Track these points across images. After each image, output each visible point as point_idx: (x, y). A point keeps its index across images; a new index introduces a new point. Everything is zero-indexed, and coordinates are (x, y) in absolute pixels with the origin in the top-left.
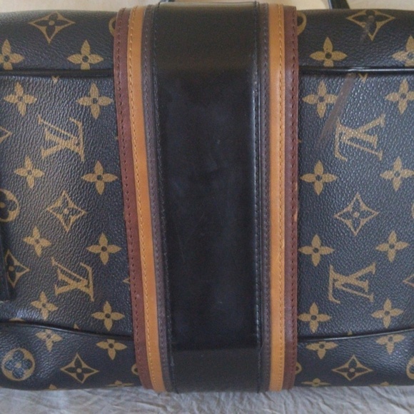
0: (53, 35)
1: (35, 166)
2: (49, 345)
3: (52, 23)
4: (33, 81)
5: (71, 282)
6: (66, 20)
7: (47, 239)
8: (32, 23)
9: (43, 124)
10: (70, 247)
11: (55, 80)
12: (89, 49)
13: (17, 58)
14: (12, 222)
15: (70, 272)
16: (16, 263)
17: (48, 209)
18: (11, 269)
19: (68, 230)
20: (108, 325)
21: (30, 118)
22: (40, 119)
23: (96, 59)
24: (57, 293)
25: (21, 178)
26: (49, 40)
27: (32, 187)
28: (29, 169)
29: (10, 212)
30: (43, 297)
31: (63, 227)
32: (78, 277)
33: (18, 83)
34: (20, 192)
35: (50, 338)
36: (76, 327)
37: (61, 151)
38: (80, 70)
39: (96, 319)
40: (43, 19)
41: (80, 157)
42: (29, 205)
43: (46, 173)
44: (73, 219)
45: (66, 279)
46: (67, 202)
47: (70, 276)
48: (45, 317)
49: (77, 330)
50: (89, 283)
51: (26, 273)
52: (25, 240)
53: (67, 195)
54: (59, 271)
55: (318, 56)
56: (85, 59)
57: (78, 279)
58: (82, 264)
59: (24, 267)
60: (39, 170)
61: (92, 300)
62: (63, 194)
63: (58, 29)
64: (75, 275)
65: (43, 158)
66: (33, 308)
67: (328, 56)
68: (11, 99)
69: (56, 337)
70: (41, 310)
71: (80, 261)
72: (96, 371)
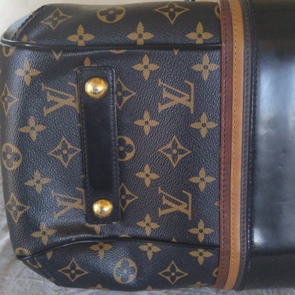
0: (175, 18)
1: (152, 118)
2: (150, 255)
3: (172, 10)
4: (158, 53)
5: (174, 205)
6: (181, 7)
7: (156, 173)
8: (157, 10)
9: (162, 86)
10: (175, 178)
11: (176, 52)
12: (202, 28)
13: (148, 36)
14: (128, 161)
15: (173, 198)
16: (128, 192)
17: (159, 150)
18: (123, 197)
19: (175, 166)
20: (201, 238)
21: (152, 81)
22: (160, 81)
23: (208, 36)
24: (160, 215)
25: (139, 128)
26: (172, 22)
27: (147, 134)
28: (146, 120)
29: (127, 153)
30: (148, 218)
31: (171, 163)
32: (180, 201)
33: (146, 55)
34: (137, 138)
35: (151, 250)
36: (174, 240)
37: (175, 106)
38: (195, 44)
39: (192, 234)
40: (164, 7)
41: (190, 110)
42: (143, 149)
43: (160, 123)
44: (180, 157)
45: (170, 203)
46: (177, 144)
47: (173, 201)
48: (148, 233)
49: (174, 242)
50: (188, 206)
51: (135, 200)
52: (137, 175)
53: (176, 139)
54: (164, 197)
56: (200, 36)
57: (180, 203)
58: (184, 192)
59: (134, 195)
60: (155, 121)
61: (190, 219)
62: (173, 139)
63: (177, 14)
64: (178, 200)
65: (159, 111)
66: (139, 227)
68: (138, 67)
69: (156, 249)
70: (145, 228)
71: (183, 189)
72: (186, 274)
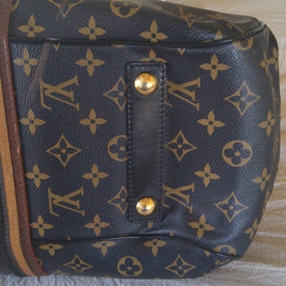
55: (23, 29)
67: (31, 29)
